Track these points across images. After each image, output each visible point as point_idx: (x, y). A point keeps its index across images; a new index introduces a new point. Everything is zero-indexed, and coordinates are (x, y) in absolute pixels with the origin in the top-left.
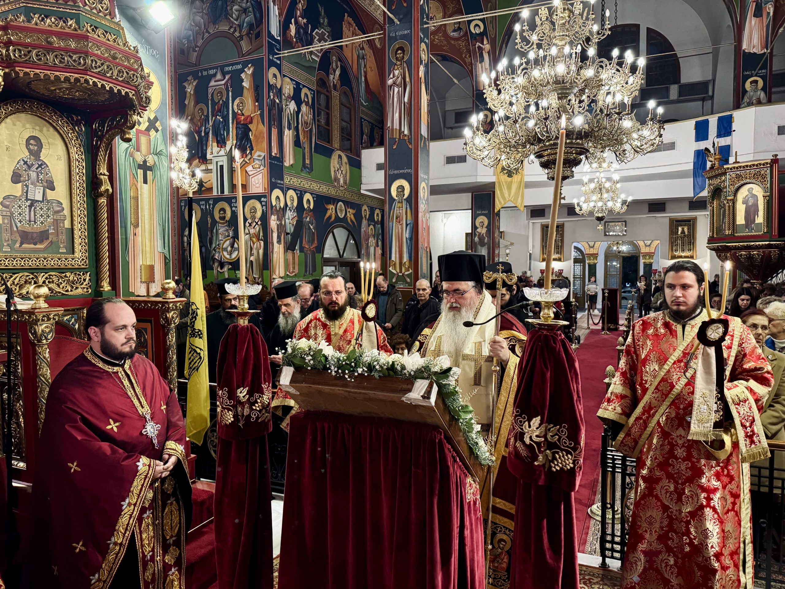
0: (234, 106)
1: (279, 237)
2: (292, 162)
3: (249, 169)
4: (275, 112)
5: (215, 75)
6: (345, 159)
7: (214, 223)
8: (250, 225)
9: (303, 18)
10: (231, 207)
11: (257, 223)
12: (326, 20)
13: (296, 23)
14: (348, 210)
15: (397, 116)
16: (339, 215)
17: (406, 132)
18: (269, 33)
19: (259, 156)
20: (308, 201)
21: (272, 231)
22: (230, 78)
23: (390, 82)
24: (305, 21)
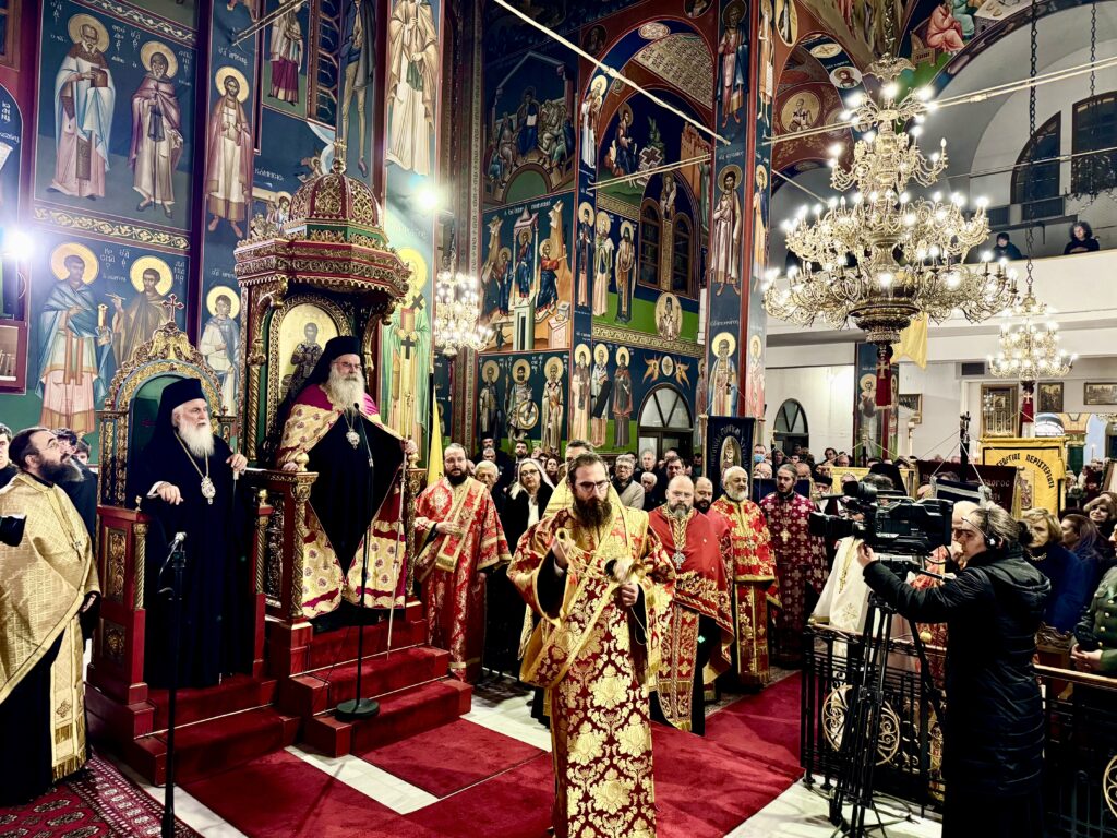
0: (540, 249)
1: (581, 401)
2: (604, 311)
3: (552, 321)
4: (586, 254)
5: (521, 214)
6: (676, 302)
7: (512, 383)
8: (550, 386)
9: (627, 138)
10: (531, 365)
11: (557, 384)
12: (658, 135)
13: (618, 144)
14: (677, 366)
15: (723, 255)
16: (665, 372)
17: (734, 275)
18: (582, 162)
19: (564, 306)
20: (623, 356)
21: (574, 394)
22: (537, 217)
23: (716, 215)
24: (630, 140)
